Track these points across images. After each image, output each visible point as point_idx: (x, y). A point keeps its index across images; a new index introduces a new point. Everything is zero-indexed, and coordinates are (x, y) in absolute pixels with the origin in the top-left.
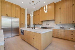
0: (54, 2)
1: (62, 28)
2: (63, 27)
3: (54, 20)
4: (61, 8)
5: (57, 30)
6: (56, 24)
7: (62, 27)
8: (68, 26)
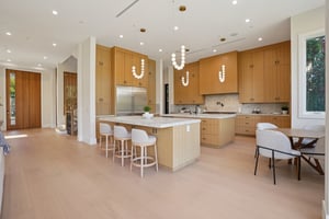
1: (257, 113)
2: (258, 110)
6: (243, 104)
7: (255, 110)
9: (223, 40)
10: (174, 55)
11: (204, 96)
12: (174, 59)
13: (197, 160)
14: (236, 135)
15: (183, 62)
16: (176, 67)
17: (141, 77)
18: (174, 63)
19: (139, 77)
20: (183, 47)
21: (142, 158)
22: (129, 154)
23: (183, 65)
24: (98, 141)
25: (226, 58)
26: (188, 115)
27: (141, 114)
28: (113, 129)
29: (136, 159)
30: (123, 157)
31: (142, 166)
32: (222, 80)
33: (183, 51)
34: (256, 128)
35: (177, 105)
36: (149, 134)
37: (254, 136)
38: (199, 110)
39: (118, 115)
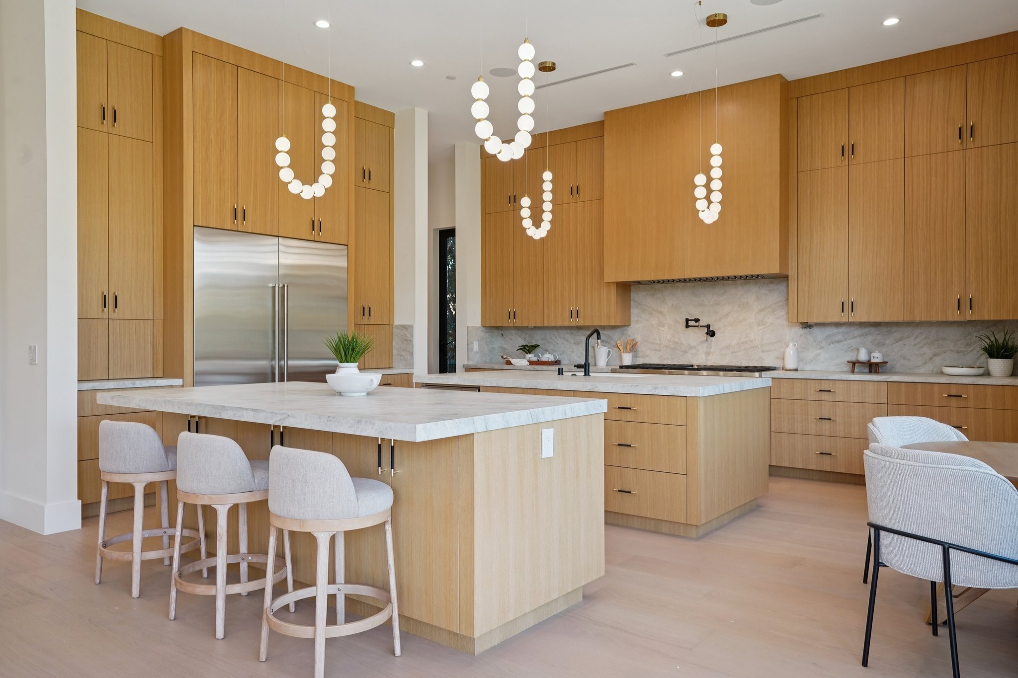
0: (779, 76)
1: (873, 367)
2: (877, 358)
3: (782, 278)
4: (859, 150)
5: (813, 395)
6: (806, 326)
7: (863, 356)
8: (928, 351)
9: (716, 21)
10: (480, 90)
11: (625, 288)
12: (480, 110)
13: (589, 596)
14: (776, 471)
15: (526, 124)
16: (493, 146)
17: (318, 190)
18: (484, 130)
19: (308, 192)
20: (527, 51)
21: (321, 591)
22: (257, 572)
23: (523, 141)
24: (89, 514)
25: (729, 110)
26: (548, 379)
27: (318, 376)
28: (170, 447)
29: (292, 597)
30: (221, 589)
31: (322, 631)
32: (709, 214)
33: (527, 70)
34: (865, 440)
35: (493, 328)
36: (357, 472)
37: (857, 480)
38: (602, 354)
39: (201, 379)
